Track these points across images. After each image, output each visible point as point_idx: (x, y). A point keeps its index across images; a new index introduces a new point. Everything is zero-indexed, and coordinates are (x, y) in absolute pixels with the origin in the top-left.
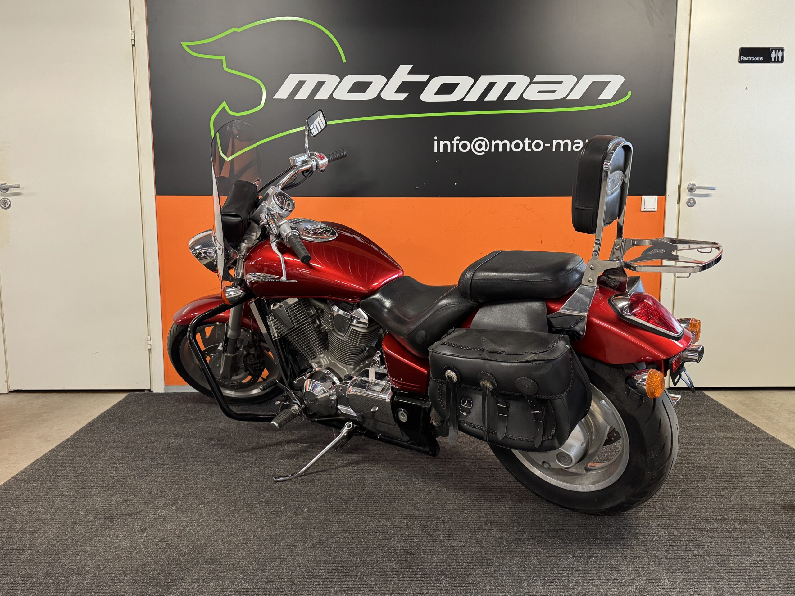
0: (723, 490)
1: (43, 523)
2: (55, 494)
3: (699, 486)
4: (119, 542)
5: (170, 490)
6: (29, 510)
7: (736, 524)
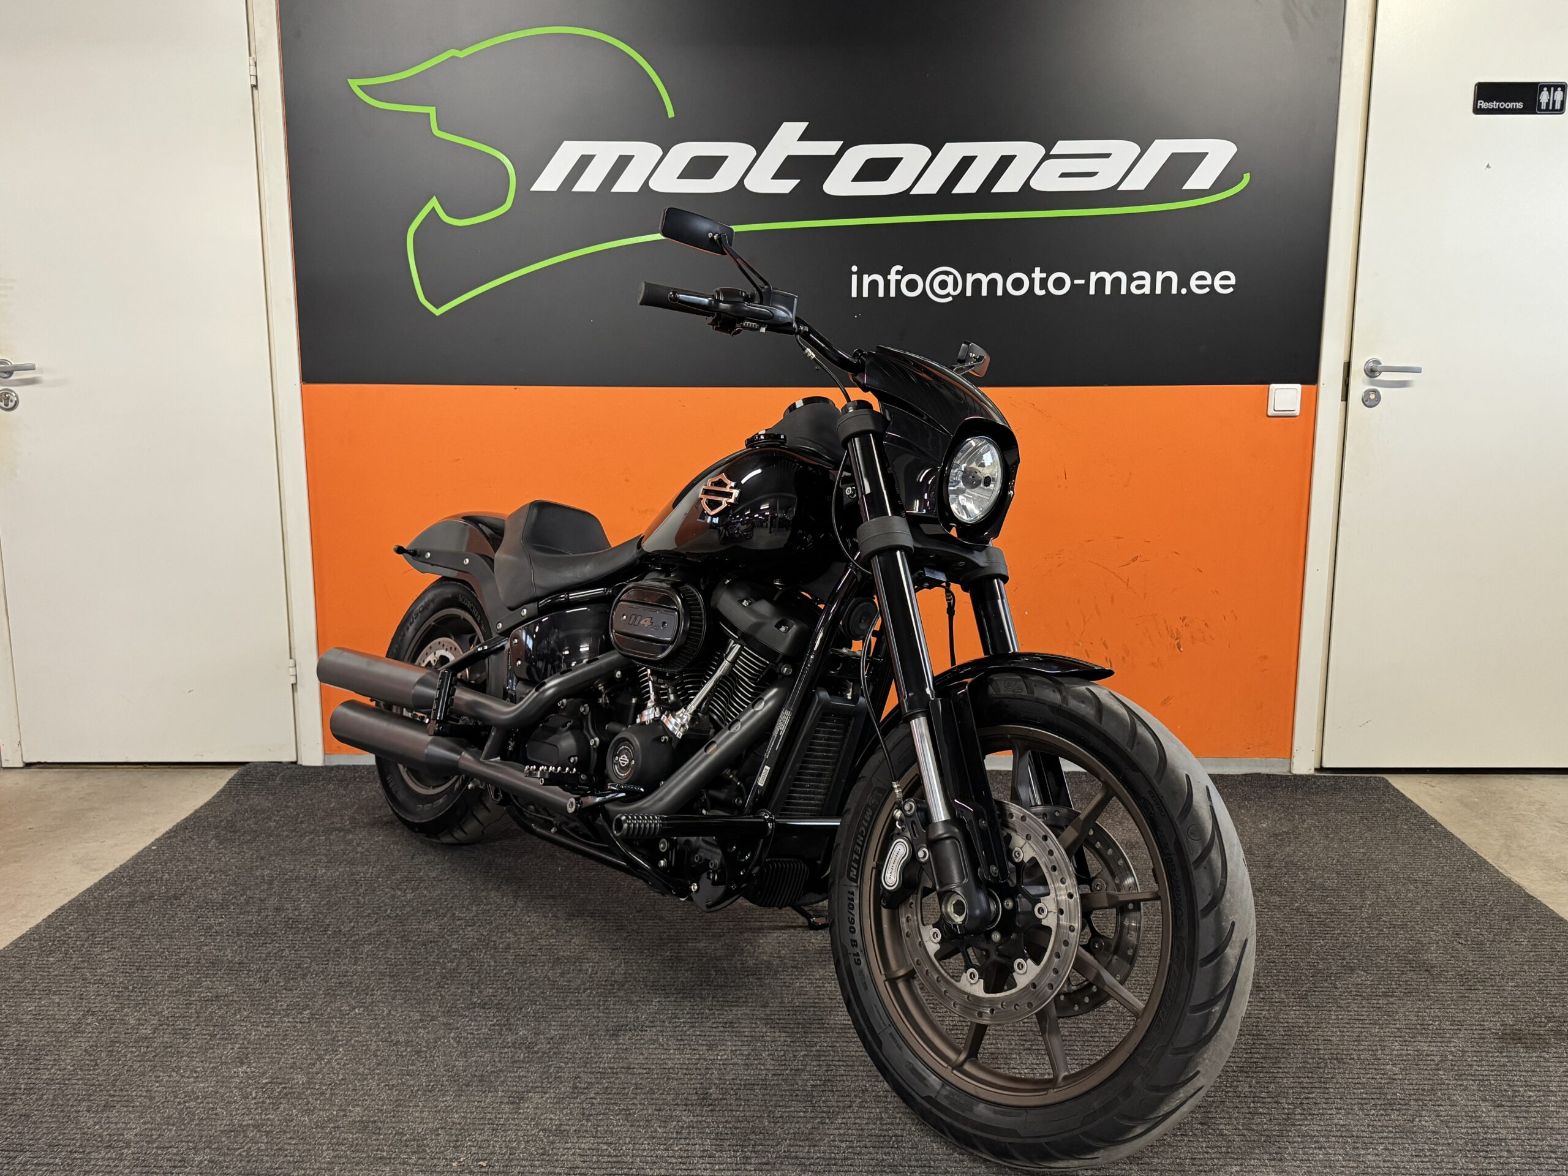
0: (1385, 995)
1: (57, 1041)
2: (86, 979)
3: (1339, 986)
4: (194, 1082)
5: (304, 976)
6: (34, 1013)
7: (1396, 1070)
